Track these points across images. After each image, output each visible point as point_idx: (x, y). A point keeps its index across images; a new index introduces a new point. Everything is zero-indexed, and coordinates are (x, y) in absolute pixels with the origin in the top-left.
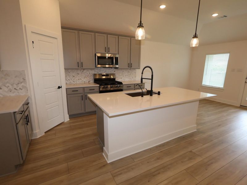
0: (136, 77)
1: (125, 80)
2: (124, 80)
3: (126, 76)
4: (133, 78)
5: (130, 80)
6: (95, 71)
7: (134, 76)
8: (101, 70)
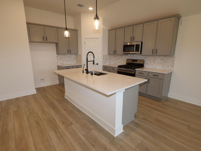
0: (173, 66)
1: (157, 68)
2: (155, 67)
3: (158, 63)
4: (168, 66)
5: (164, 69)
6: (129, 57)
7: (171, 65)
8: (134, 56)
